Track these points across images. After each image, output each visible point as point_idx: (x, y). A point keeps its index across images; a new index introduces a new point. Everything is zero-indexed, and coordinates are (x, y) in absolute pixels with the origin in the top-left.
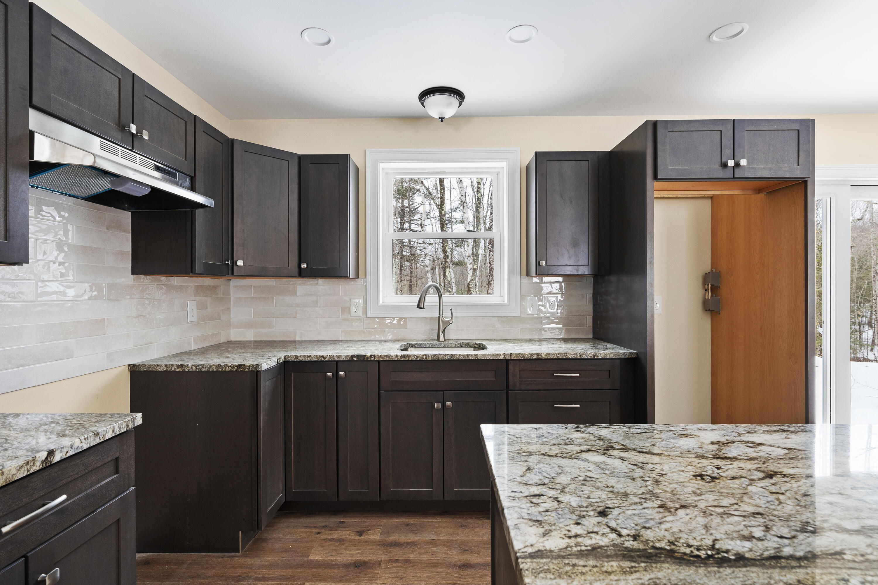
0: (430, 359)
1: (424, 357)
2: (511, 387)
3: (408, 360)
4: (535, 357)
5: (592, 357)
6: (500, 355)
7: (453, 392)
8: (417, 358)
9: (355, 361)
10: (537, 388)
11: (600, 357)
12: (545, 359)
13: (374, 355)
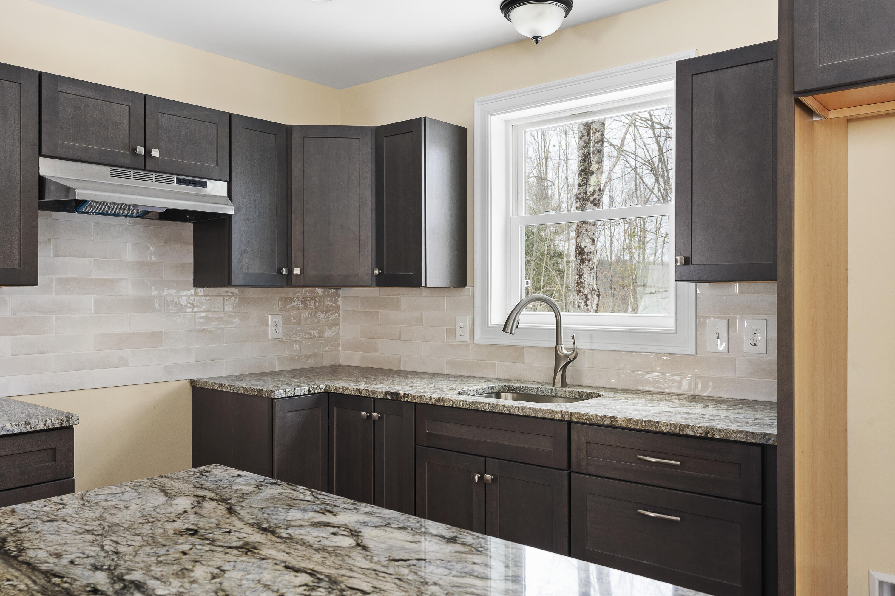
0: (468, 407)
1: (461, 403)
2: (574, 468)
3: (444, 406)
4: (607, 423)
5: (703, 435)
6: (556, 412)
7: (497, 460)
8: (452, 405)
9: (388, 399)
10: (612, 475)
11: (718, 437)
12: (622, 428)
13: (408, 395)
